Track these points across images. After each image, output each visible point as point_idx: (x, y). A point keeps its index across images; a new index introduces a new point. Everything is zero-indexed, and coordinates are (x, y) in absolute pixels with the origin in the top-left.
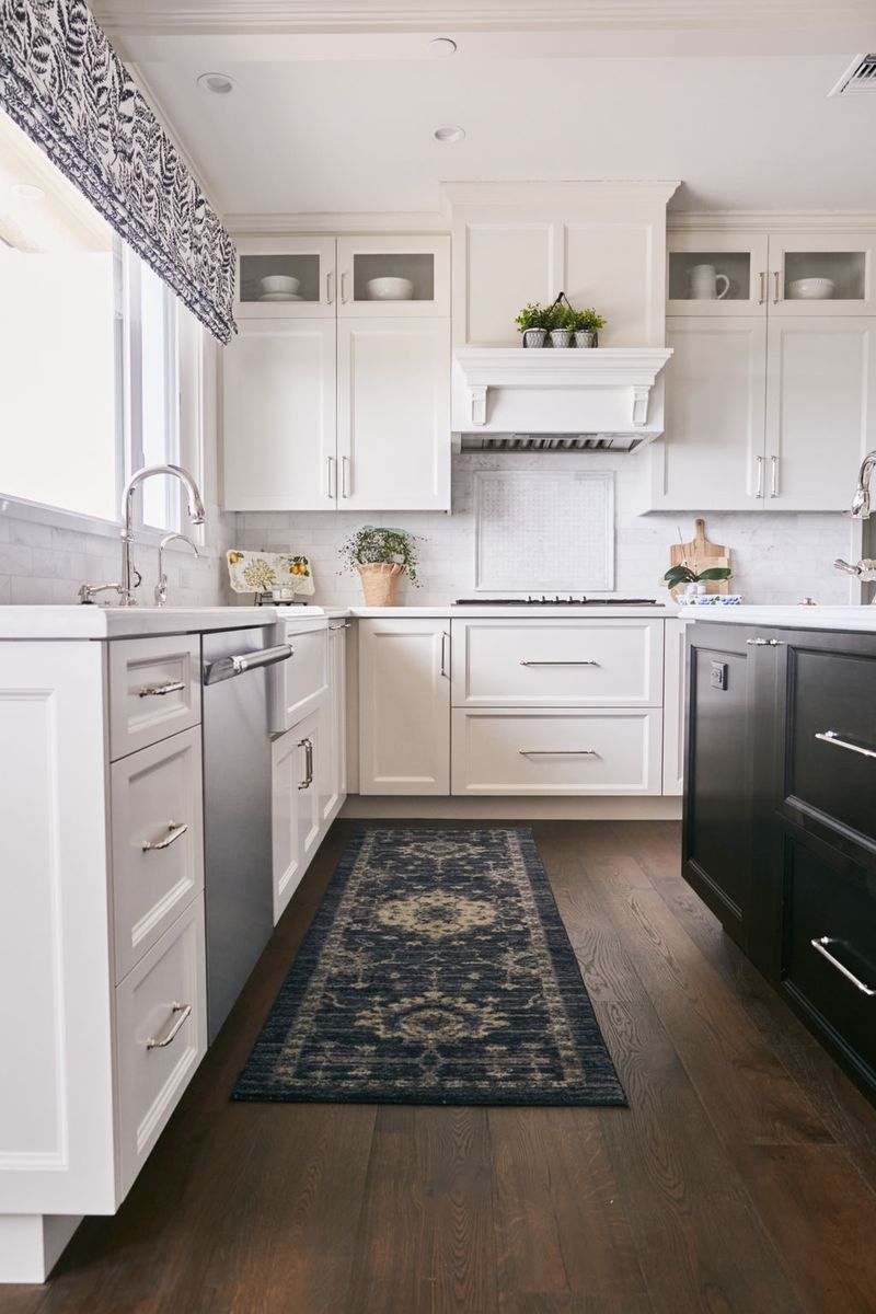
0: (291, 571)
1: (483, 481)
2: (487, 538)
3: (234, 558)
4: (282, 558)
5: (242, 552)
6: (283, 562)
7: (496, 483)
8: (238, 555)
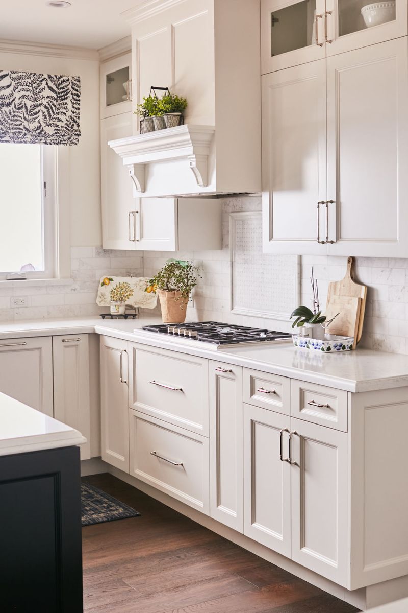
0: (146, 290)
1: (235, 220)
2: (238, 268)
3: (107, 282)
4: (140, 281)
5: (112, 277)
6: (141, 284)
7: (241, 221)
8: (110, 280)
